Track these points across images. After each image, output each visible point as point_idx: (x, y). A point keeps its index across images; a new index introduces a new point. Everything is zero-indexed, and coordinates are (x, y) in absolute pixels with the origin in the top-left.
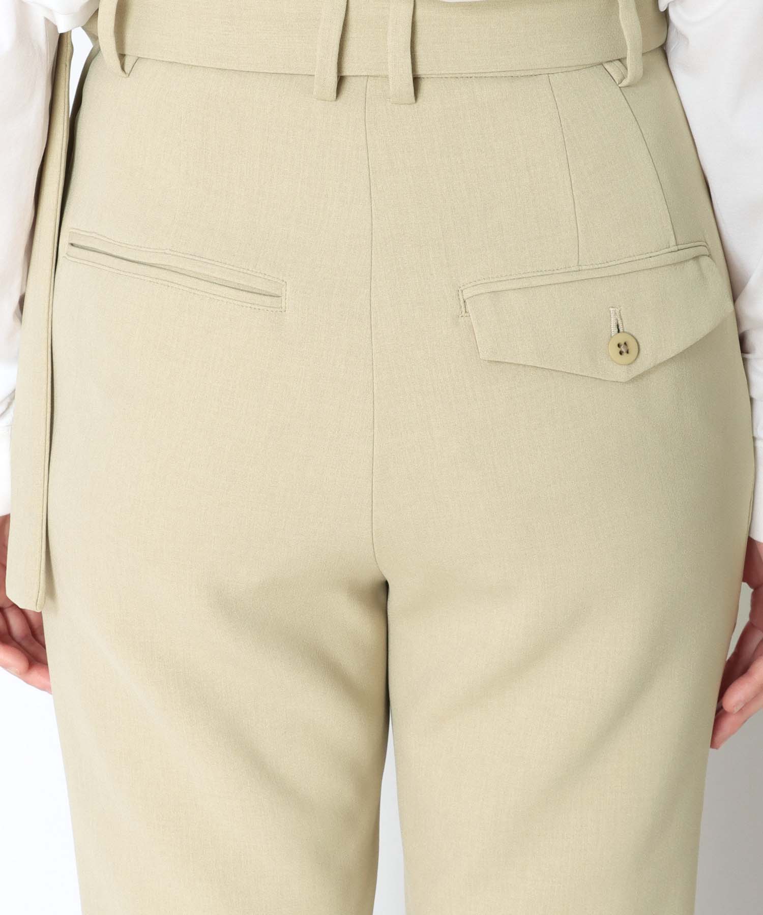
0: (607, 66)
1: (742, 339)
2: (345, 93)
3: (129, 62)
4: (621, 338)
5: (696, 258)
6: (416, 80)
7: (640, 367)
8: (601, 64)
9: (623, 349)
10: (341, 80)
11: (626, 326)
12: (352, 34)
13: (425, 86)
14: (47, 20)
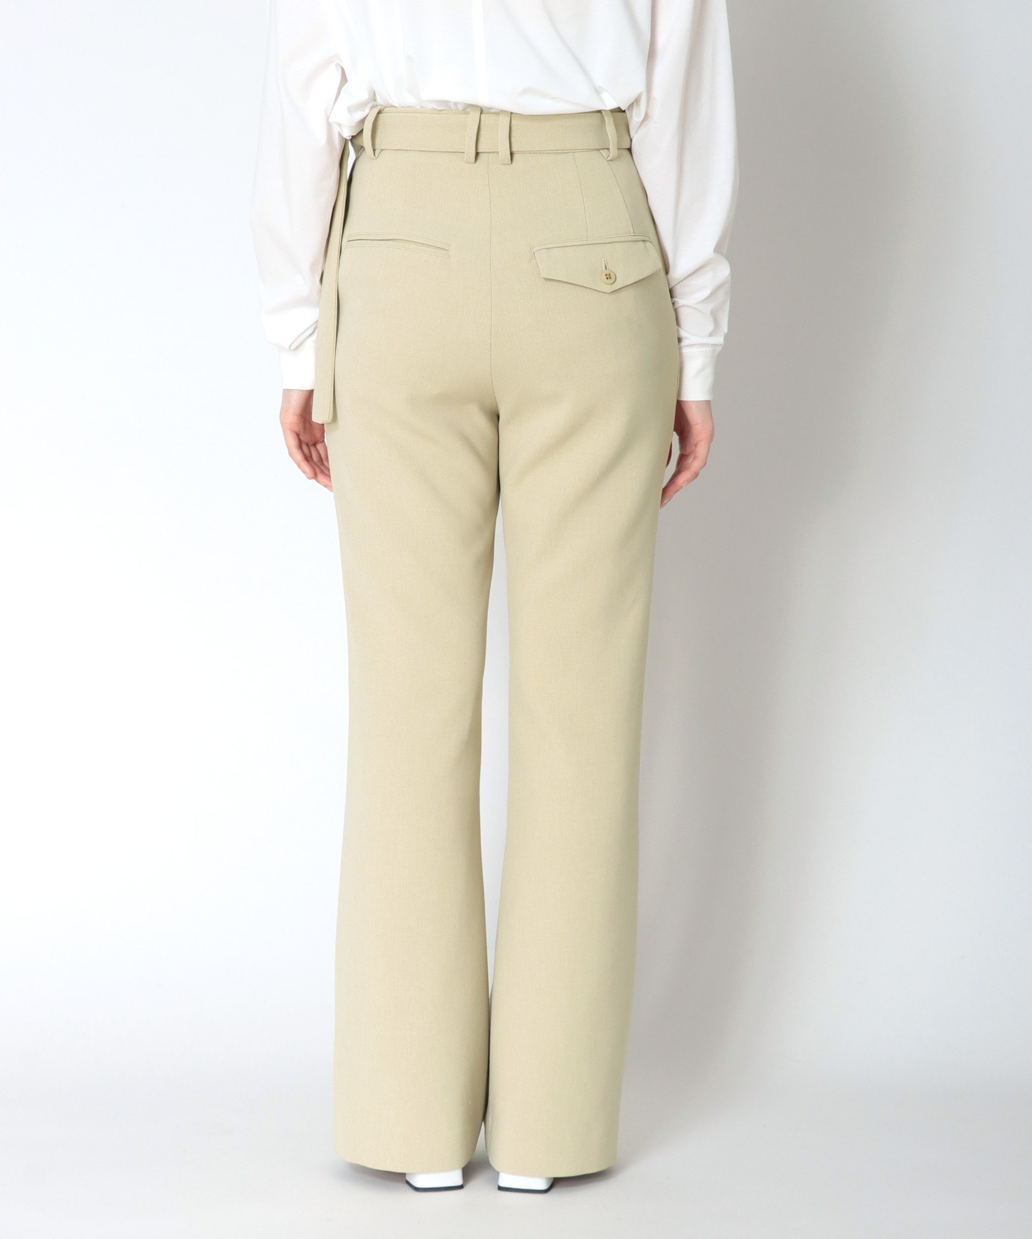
0: (601, 151)
1: (671, 291)
2: (479, 161)
3: (377, 152)
4: (607, 272)
5: (644, 241)
6: (512, 154)
7: (616, 286)
8: (598, 150)
9: (608, 277)
10: (477, 154)
11: (609, 267)
12: (482, 132)
13: (516, 157)
14: (339, 134)
